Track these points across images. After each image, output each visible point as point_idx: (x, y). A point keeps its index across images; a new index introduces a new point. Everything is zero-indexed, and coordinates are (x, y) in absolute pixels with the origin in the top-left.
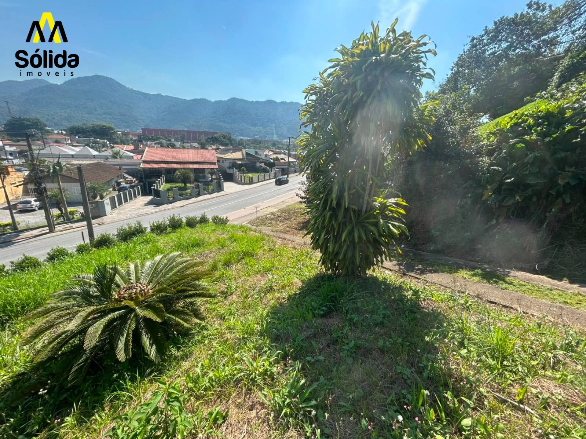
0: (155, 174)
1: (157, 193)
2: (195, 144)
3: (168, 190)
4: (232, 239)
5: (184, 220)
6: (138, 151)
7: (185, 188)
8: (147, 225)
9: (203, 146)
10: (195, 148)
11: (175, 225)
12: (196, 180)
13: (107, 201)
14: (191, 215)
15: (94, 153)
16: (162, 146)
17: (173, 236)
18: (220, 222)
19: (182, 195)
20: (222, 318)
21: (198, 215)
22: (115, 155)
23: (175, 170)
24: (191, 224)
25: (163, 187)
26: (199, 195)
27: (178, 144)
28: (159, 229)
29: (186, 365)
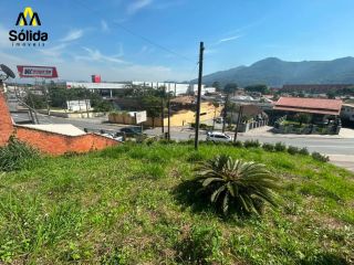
0: (281, 113)
1: (277, 126)
2: (324, 95)
3: (286, 125)
4: (323, 176)
5: (287, 147)
6: (275, 99)
7: (300, 126)
8: (261, 143)
9: (331, 97)
10: (322, 98)
11: (279, 148)
12: (312, 122)
13: (248, 125)
14: (294, 145)
15: (252, 99)
16: (293, 96)
17: (274, 155)
18: (318, 158)
19: (295, 130)
20: (276, 224)
21: (300, 147)
22: (262, 101)
23: (296, 113)
24: (292, 151)
25: (282, 122)
26: (310, 133)
27: (307, 95)
28: (268, 148)
29: (238, 229)
